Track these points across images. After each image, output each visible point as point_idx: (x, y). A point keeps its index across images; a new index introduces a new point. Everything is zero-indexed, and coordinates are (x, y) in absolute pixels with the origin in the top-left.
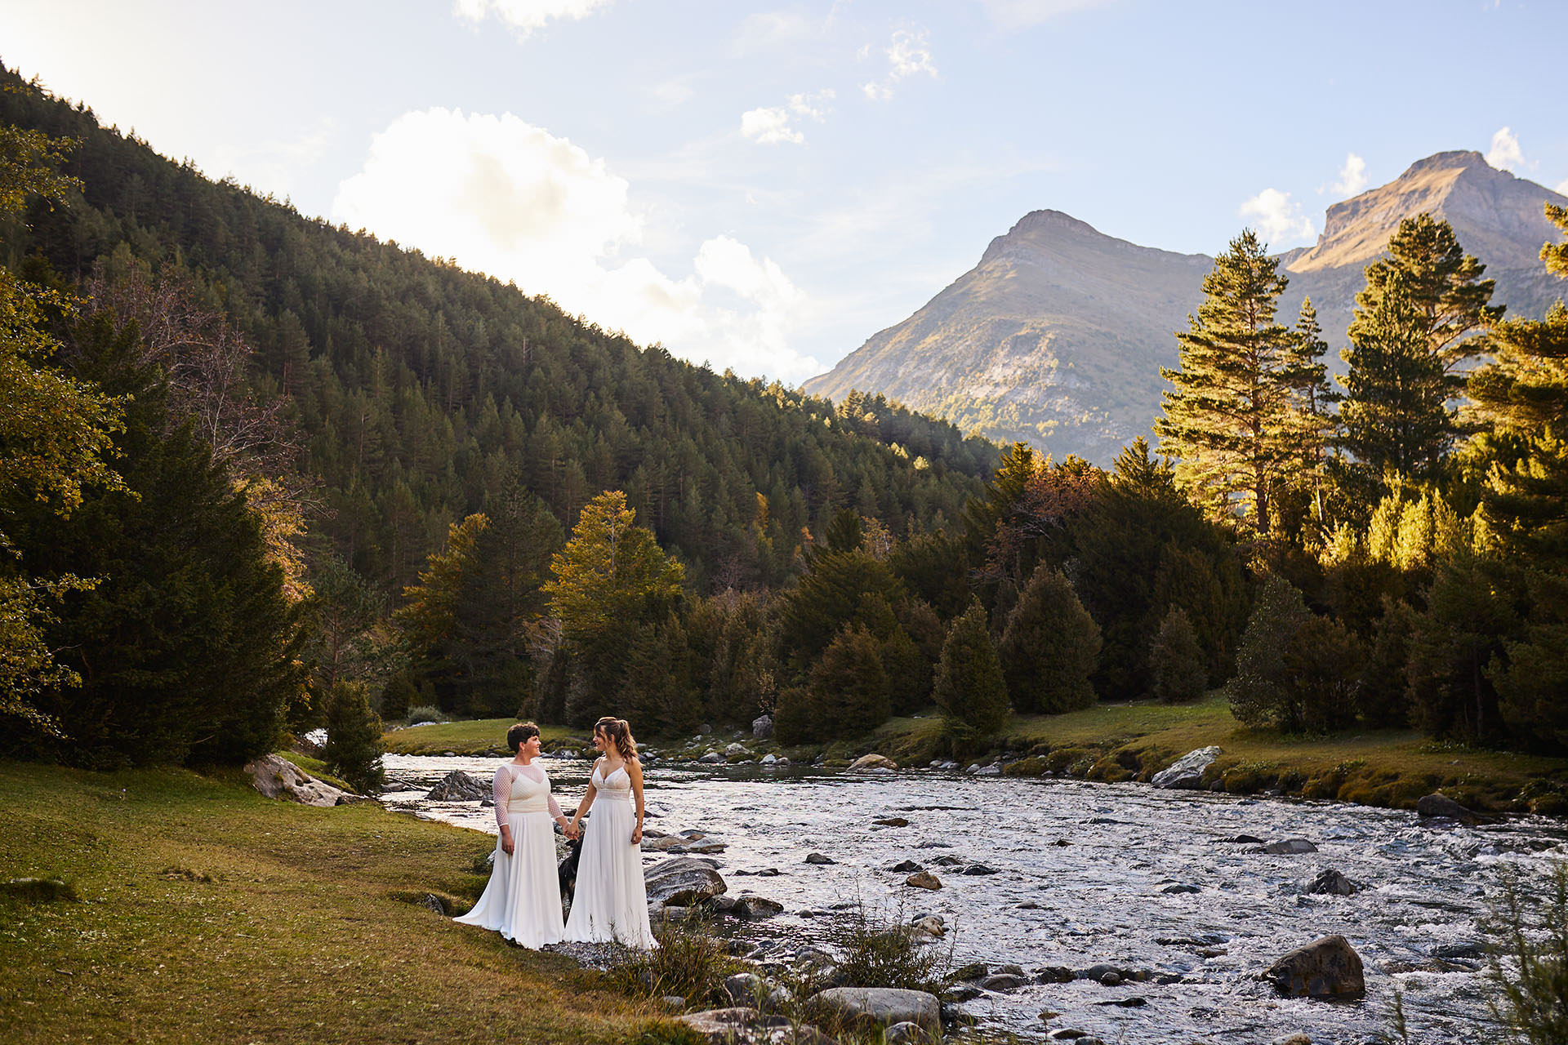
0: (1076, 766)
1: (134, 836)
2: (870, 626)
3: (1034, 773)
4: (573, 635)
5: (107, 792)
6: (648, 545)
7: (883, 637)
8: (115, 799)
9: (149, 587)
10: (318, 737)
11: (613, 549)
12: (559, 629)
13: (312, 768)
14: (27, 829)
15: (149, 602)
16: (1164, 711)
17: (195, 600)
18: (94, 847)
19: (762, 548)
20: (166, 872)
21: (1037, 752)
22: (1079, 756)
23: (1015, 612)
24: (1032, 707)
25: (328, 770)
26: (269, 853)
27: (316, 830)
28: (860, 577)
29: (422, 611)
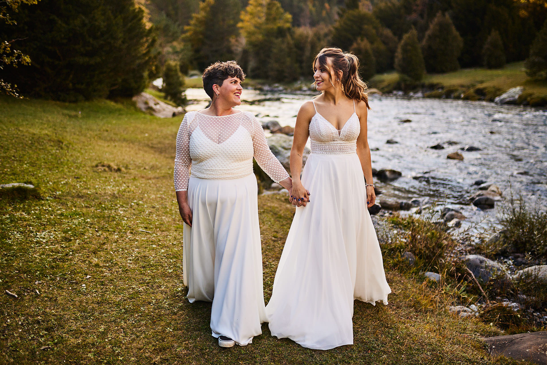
0: (456, 94)
1: (83, 139)
2: (367, 38)
3: (438, 97)
4: (251, 43)
5: (73, 113)
6: (278, 8)
7: (372, 43)
8: (76, 117)
9: (84, 17)
10: (159, 82)
11: (265, 10)
12: (244, 41)
13: (160, 97)
14: (27, 139)
15: (84, 25)
16: (489, 72)
17: (105, 24)
18: (62, 148)
19: (311, 12)
20: (97, 166)
21: (438, 88)
22: (456, 90)
23: (428, 33)
24: (433, 70)
25: (165, 98)
26: (148, 146)
27: (169, 132)
28: (362, 19)
29: (191, 36)
